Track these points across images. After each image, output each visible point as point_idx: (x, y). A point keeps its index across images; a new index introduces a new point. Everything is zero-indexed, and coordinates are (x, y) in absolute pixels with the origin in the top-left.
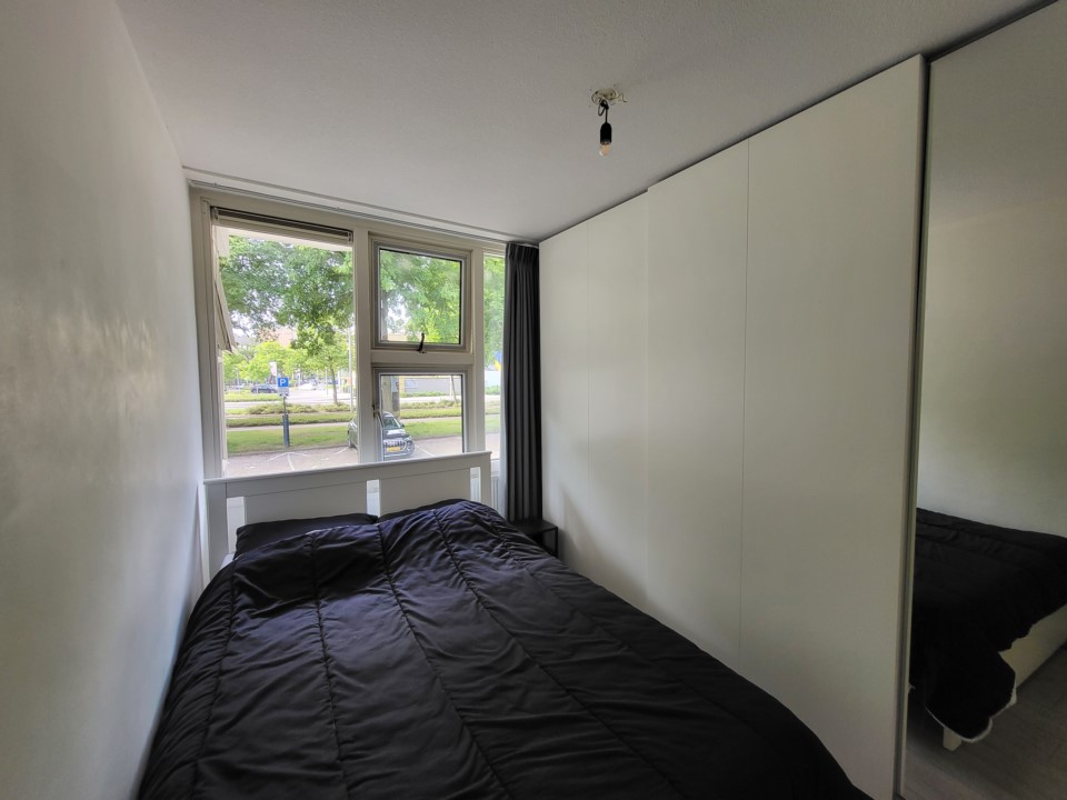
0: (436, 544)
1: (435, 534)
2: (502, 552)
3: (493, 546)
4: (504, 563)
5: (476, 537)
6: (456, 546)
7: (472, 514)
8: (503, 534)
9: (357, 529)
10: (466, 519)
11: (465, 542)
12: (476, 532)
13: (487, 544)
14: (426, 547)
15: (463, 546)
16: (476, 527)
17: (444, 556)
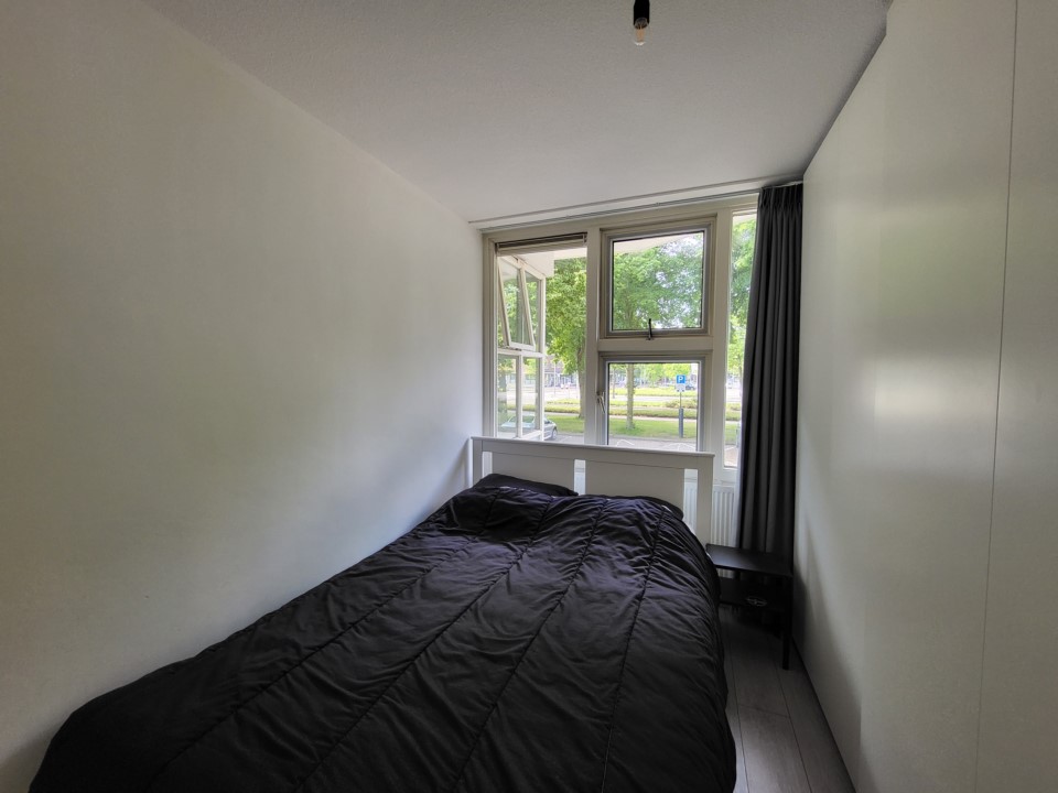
0: (584, 529)
1: (589, 520)
2: (641, 563)
3: (636, 554)
4: (631, 574)
5: (626, 538)
6: (600, 538)
7: (639, 514)
8: (659, 546)
9: (532, 495)
10: (628, 517)
11: (611, 539)
12: (630, 534)
13: (630, 549)
14: (572, 529)
15: (606, 542)
16: (635, 529)
17: (581, 542)
